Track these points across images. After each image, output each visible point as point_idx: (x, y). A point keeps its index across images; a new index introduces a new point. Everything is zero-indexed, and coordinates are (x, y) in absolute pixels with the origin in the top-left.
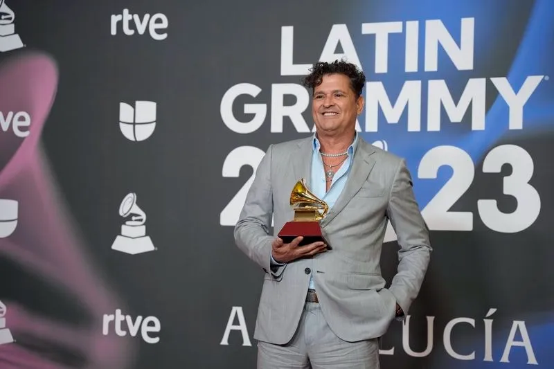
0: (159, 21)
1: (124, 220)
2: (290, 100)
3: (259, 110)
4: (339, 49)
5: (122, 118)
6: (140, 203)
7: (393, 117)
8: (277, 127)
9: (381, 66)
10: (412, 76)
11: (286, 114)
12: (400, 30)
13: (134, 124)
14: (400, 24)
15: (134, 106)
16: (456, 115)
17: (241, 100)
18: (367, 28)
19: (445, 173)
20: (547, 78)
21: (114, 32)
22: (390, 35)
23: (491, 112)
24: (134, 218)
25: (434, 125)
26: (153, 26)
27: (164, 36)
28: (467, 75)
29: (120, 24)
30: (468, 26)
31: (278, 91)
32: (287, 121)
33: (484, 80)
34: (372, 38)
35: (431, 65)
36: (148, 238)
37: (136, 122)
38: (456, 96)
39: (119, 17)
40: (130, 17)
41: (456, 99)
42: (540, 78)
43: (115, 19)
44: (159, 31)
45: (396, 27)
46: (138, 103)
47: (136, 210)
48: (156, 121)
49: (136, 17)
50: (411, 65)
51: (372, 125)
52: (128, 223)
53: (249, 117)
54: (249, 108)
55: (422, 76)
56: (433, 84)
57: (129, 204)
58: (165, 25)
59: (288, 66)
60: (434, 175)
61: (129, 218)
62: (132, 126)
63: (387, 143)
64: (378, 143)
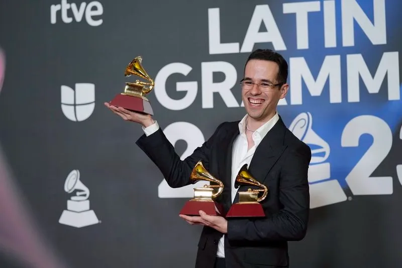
0: (94, 8)
1: (69, 196)
2: (219, 77)
3: (190, 88)
4: (263, 28)
5: (63, 101)
6: (83, 179)
7: (316, 90)
8: (208, 103)
9: (303, 42)
10: (332, 52)
11: (216, 91)
12: (318, 9)
13: (75, 105)
14: (318, 3)
15: (74, 88)
16: (373, 87)
17: (174, 79)
18: (288, 8)
19: (366, 141)
21: (53, 20)
24: (78, 193)
25: (354, 96)
26: (89, 14)
27: (100, 22)
28: (381, 49)
29: (59, 13)
31: (208, 69)
32: (217, 96)
33: (396, 54)
34: (293, 16)
35: (349, 40)
36: (92, 212)
37: (77, 103)
38: (373, 69)
39: (58, 7)
40: (68, 6)
41: (373, 71)
43: (54, 9)
44: (95, 18)
45: (314, 6)
46: (78, 86)
47: (80, 185)
48: (95, 102)
49: (74, 6)
50: (330, 41)
51: (296, 98)
52: (73, 198)
53: (182, 95)
54: (180, 86)
55: (341, 51)
56: (350, 58)
57: (73, 181)
58: (100, 11)
59: (216, 46)
60: (355, 143)
61: (74, 193)
62: (72, 107)
63: (312, 114)
64: (303, 115)
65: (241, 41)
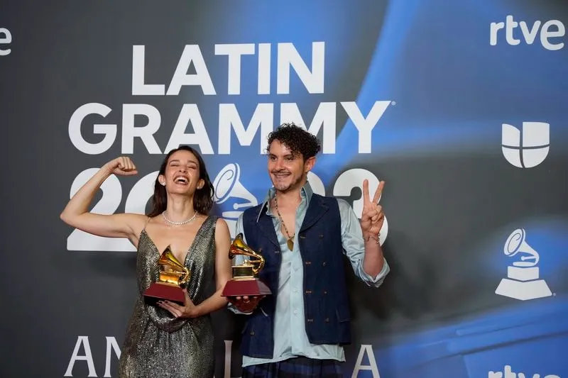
0: (3, 36)
2: (141, 121)
3: (109, 131)
7: (246, 139)
9: (234, 88)
10: (265, 99)
11: (137, 135)
12: (252, 52)
14: (252, 46)
17: (90, 121)
18: (220, 49)
20: (394, 103)
22: (243, 57)
23: (341, 135)
27: (7, 52)
28: (318, 99)
30: (319, 49)
31: (129, 111)
32: (138, 142)
33: (334, 104)
34: (225, 59)
35: (283, 88)
38: (308, 119)
41: (308, 122)
42: (388, 103)
44: (3, 47)
45: (248, 49)
50: (264, 88)
53: (100, 138)
54: (98, 129)
55: (275, 99)
58: (8, 40)
59: (139, 86)
63: (240, 165)
64: (231, 167)
65: (167, 83)
